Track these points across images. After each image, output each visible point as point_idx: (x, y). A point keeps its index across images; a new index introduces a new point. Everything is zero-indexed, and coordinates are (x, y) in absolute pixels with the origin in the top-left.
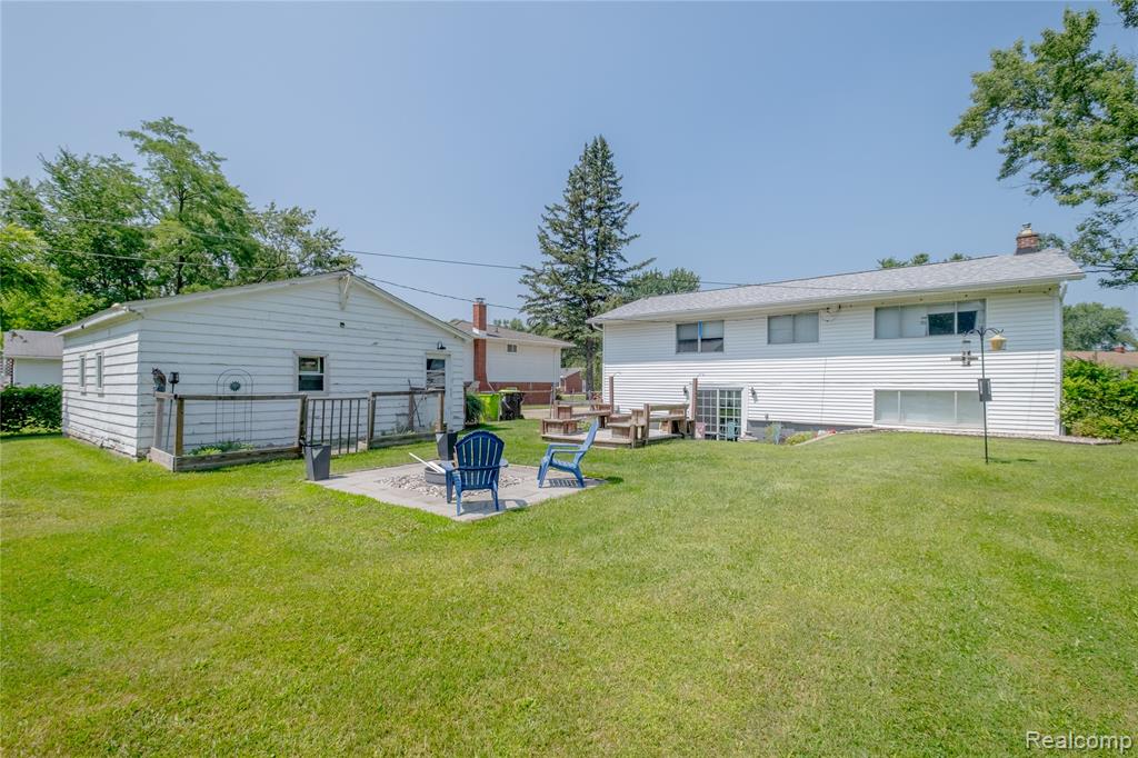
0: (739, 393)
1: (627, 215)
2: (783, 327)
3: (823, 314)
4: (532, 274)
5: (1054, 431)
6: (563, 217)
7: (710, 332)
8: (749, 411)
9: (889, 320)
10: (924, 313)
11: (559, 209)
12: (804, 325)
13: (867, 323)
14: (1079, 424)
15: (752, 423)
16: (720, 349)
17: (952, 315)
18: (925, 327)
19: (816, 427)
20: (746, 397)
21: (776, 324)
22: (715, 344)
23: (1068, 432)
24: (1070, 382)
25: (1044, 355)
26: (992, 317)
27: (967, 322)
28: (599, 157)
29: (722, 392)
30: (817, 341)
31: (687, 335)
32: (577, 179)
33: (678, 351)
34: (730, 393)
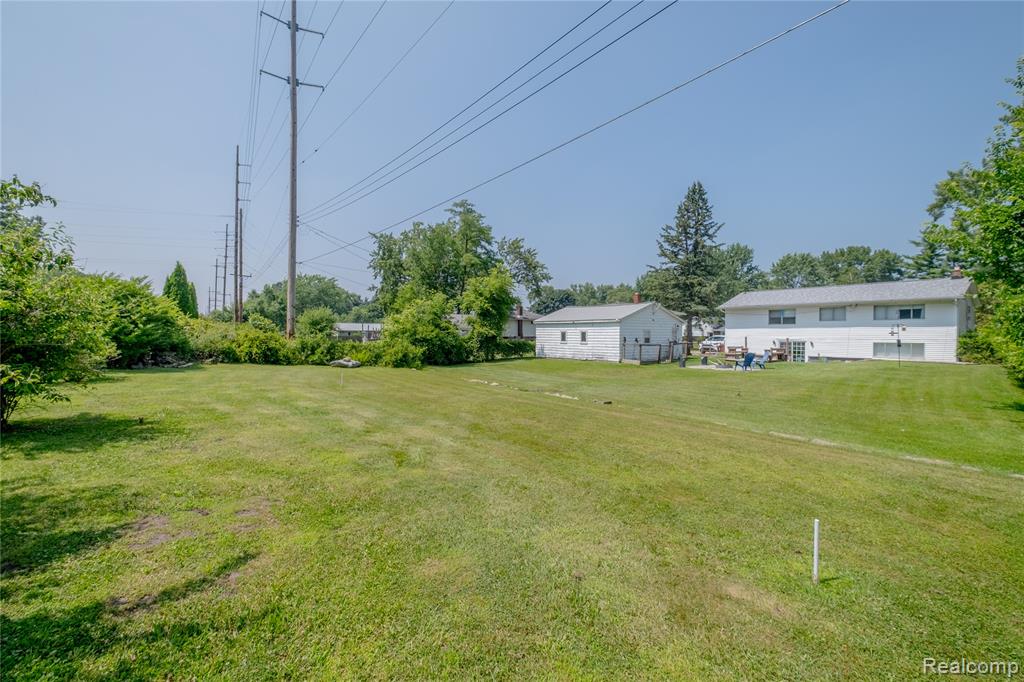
0: (804, 344)
1: (716, 231)
2: (827, 314)
3: (848, 309)
4: (653, 269)
5: (953, 360)
6: (673, 233)
7: (788, 314)
8: (809, 352)
9: (881, 312)
10: (898, 309)
11: (671, 228)
12: (838, 313)
13: (870, 312)
14: (964, 357)
15: (811, 358)
16: (794, 323)
17: (910, 311)
18: (898, 315)
19: (843, 359)
20: (808, 346)
21: (823, 312)
22: (791, 321)
23: (960, 360)
24: (962, 340)
25: (950, 328)
26: (928, 312)
27: (918, 314)
28: (697, 195)
29: (795, 344)
30: (845, 320)
31: (776, 315)
32: (683, 211)
33: (770, 323)
34: (799, 344)
